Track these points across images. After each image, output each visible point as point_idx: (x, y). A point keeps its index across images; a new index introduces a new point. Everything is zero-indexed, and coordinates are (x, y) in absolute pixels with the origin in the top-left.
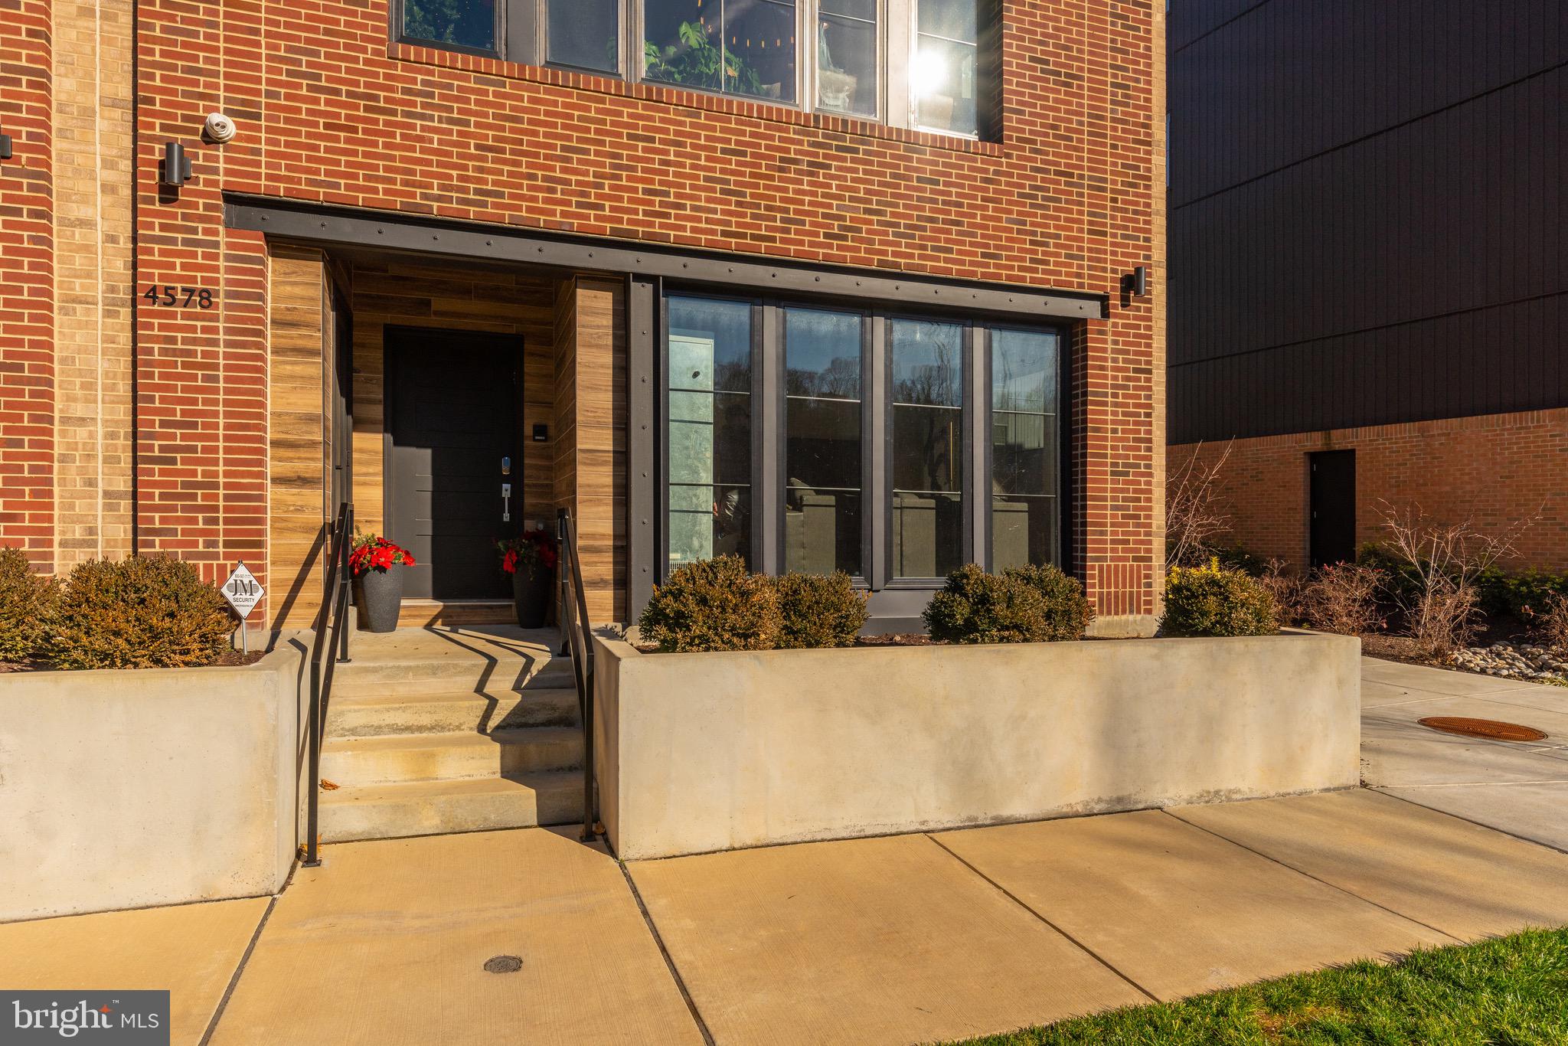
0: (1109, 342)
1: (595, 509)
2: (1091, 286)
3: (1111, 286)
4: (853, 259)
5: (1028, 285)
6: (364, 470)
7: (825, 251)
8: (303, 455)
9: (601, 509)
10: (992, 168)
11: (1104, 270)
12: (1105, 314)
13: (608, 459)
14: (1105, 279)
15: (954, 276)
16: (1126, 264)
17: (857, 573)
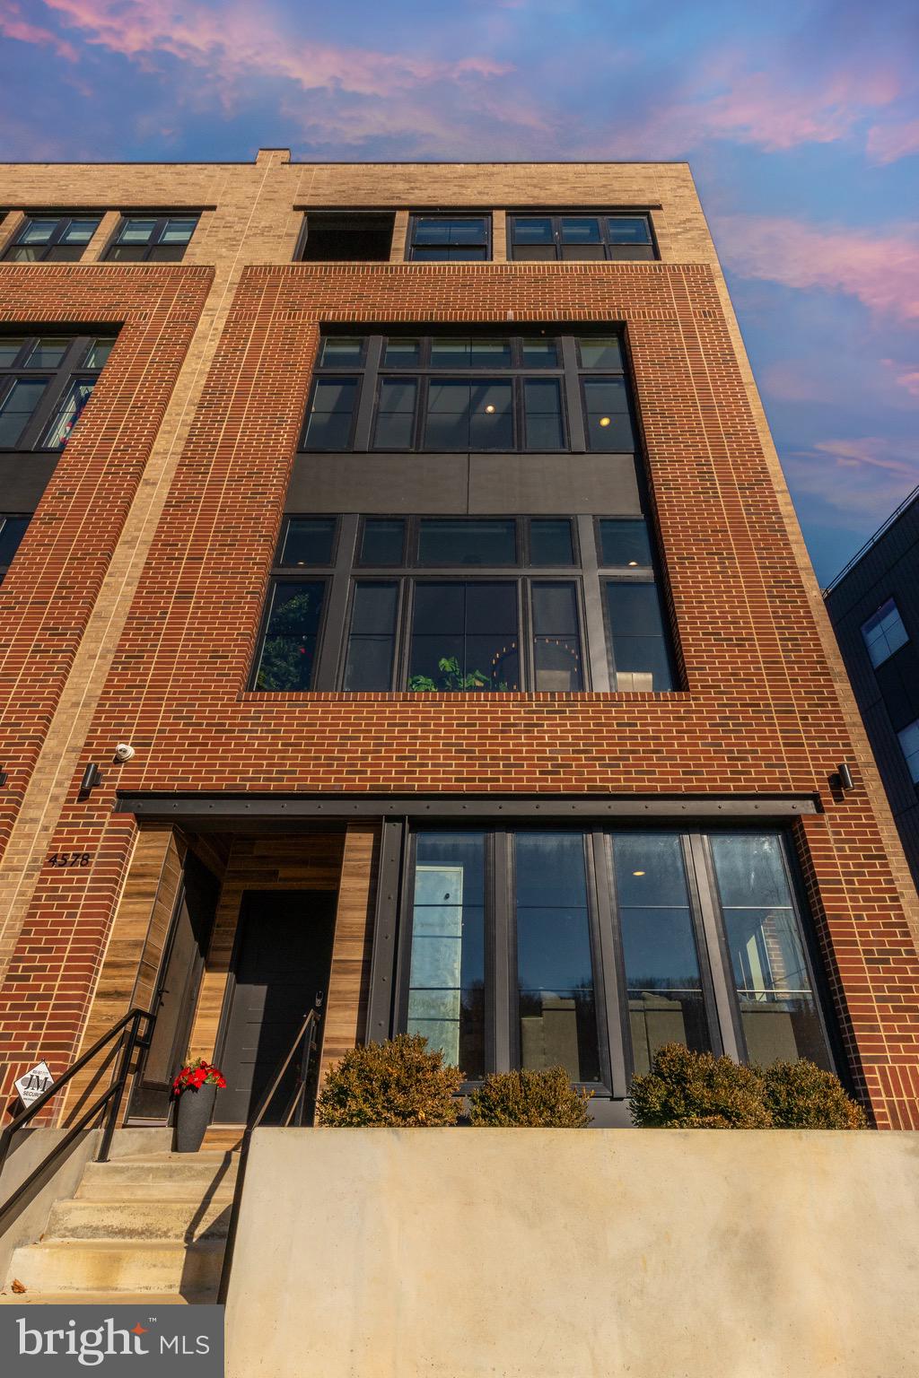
0: (830, 833)
1: (341, 1014)
2: (797, 788)
3: (818, 784)
4: (566, 788)
5: (733, 792)
6: (208, 1004)
7: (541, 784)
8: (123, 973)
9: (348, 1013)
10: (682, 710)
11: (810, 773)
12: (820, 809)
13: (358, 968)
14: (812, 781)
15: (659, 791)
16: (831, 766)
17: (596, 1079)
